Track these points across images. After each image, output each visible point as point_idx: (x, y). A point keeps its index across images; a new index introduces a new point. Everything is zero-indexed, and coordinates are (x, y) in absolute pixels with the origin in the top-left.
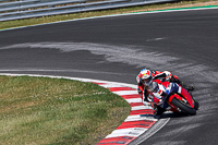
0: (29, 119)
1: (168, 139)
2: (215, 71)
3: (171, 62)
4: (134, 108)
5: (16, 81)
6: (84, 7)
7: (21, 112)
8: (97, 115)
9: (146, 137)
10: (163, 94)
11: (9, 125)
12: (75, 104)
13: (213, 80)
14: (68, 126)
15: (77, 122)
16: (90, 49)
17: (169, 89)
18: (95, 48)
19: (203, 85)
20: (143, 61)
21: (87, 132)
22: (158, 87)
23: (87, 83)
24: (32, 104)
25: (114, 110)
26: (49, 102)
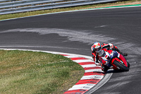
0: (19, 78)
2: (139, 47)
4: (86, 71)
5: (11, 53)
6: (54, 5)
7: (14, 74)
8: (63, 76)
9: (94, 90)
10: (108, 58)
11: (6, 82)
12: (49, 69)
13: (137, 53)
14: (45, 83)
15: (50, 80)
16: (58, 33)
18: (62, 32)
19: (131, 56)
21: (57, 87)
22: (105, 54)
23: (56, 55)
24: (21, 68)
25: (74, 72)
26: (32, 67)
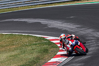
0: (13, 53)
1: (76, 62)
2: (98, 31)
3: (78, 28)
5: (7, 36)
6: (38, 2)
7: (10, 50)
8: (44, 52)
9: (66, 62)
10: (71, 46)
11: (4, 56)
12: (34, 47)
13: (97, 36)
14: (31, 57)
15: (35, 55)
16: (41, 22)
17: (74, 43)
18: (43, 21)
19: (92, 38)
20: (65, 27)
21: (40, 59)
22: (69, 42)
23: (39, 37)
24: (14, 47)
25: (52, 49)
26: (22, 46)
